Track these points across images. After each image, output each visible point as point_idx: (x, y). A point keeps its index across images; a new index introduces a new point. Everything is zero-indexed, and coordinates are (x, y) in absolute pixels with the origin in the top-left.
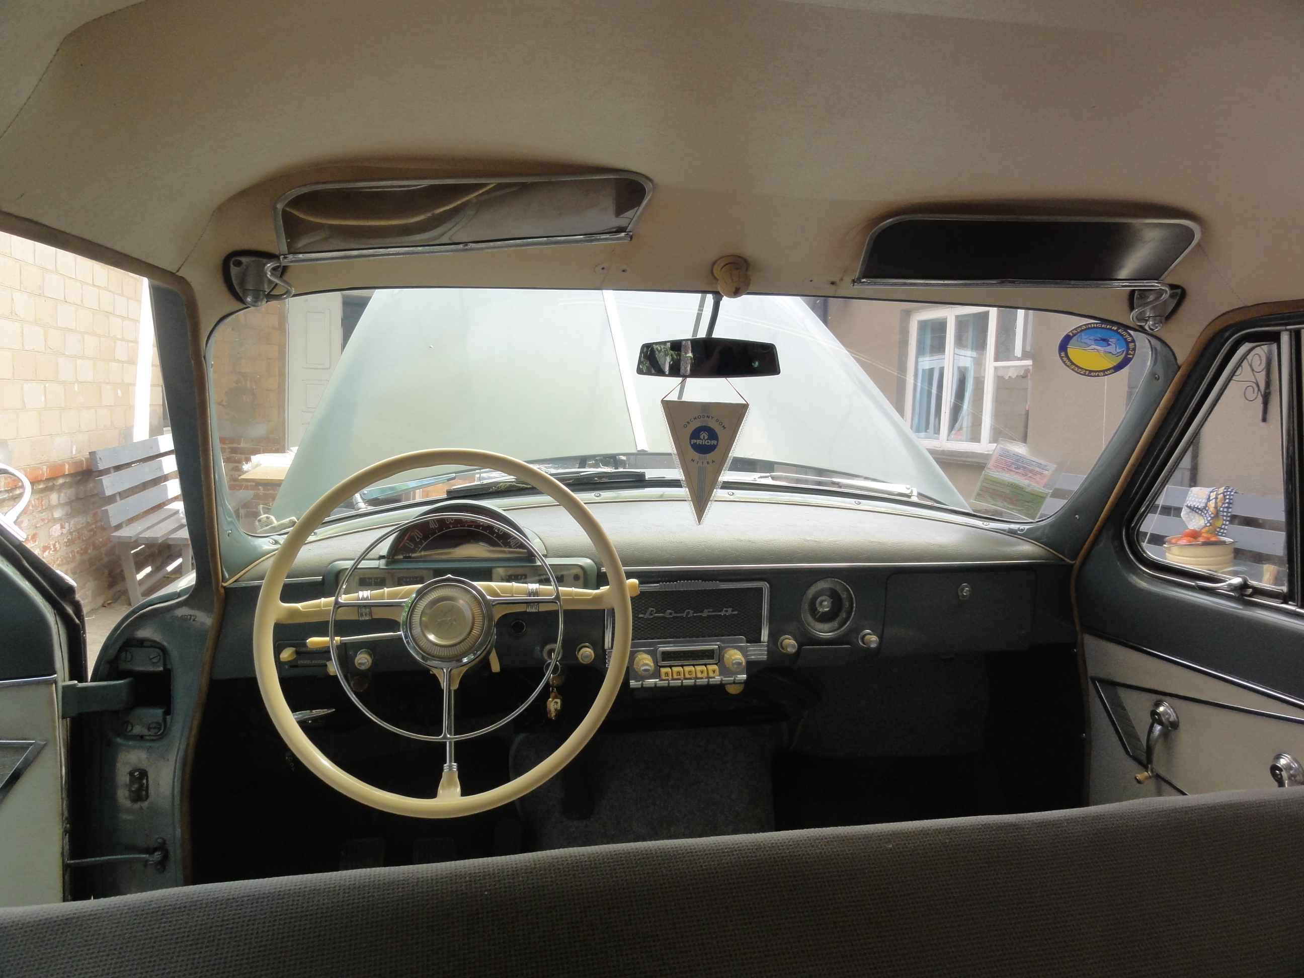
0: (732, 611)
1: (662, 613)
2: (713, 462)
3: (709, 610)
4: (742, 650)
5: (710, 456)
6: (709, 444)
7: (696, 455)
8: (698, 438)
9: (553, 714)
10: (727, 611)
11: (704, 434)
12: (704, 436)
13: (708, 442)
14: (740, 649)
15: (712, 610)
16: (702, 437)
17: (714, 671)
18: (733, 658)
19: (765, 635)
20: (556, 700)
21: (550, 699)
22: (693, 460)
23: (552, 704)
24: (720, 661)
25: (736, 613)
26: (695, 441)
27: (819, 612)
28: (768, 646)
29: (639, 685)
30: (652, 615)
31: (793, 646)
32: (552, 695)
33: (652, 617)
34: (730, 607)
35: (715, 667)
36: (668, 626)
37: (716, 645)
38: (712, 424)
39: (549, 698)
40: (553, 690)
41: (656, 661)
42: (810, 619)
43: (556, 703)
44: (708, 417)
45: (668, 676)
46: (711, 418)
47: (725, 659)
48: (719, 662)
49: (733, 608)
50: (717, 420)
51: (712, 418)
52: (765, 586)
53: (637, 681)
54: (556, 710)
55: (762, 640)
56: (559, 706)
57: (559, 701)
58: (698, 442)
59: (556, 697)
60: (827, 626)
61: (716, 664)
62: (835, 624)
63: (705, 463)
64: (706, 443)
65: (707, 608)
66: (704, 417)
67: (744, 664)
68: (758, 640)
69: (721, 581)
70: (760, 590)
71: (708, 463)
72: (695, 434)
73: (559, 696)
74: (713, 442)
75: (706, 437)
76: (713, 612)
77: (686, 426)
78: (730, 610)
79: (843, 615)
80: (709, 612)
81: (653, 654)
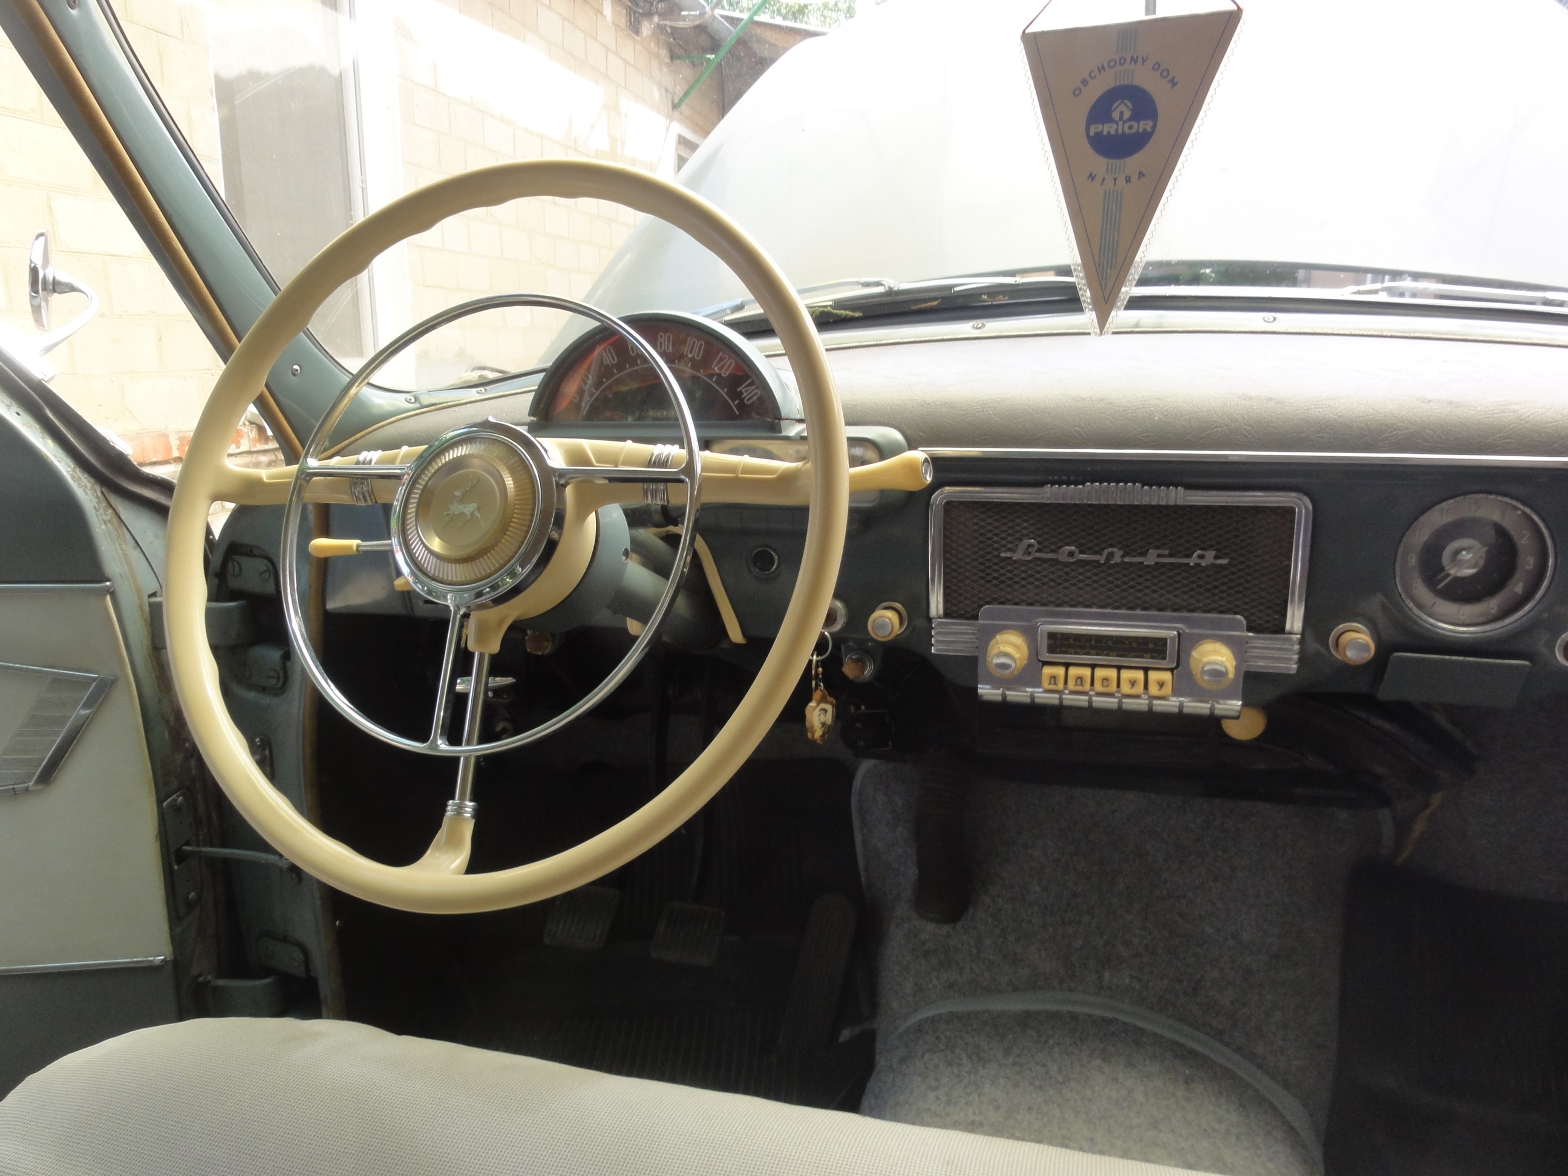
0: (1216, 557)
1: (1052, 551)
2: (1141, 175)
3: (1160, 552)
4: (1238, 647)
5: (1133, 163)
6: (1134, 130)
7: (1100, 163)
8: (1107, 118)
9: (818, 733)
10: (1201, 557)
11: (1122, 108)
12: (1122, 114)
13: (1131, 127)
14: (1228, 641)
15: (1167, 552)
16: (1116, 115)
17: (1161, 685)
18: (1205, 660)
19: (1295, 619)
20: (823, 706)
21: (812, 704)
22: (1092, 177)
23: (816, 713)
24: (1180, 666)
25: (1224, 561)
26: (1100, 127)
27: (1449, 575)
28: (1302, 642)
29: (997, 695)
30: (1029, 554)
31: (1365, 647)
32: (817, 695)
33: (1030, 558)
34: (1211, 547)
35: (1167, 676)
36: (1066, 581)
37: (1173, 629)
38: (1145, 79)
39: (810, 700)
40: (817, 685)
41: (1034, 651)
42: (1421, 590)
43: (825, 711)
44: (1134, 60)
45: (1055, 684)
46: (1140, 61)
47: (1191, 661)
48: (1177, 667)
49: (1217, 550)
50: (1156, 66)
51: (1144, 61)
52: (1302, 506)
53: (994, 688)
54: (823, 724)
55: (1288, 627)
56: (829, 718)
57: (829, 707)
58: (1108, 129)
59: (823, 700)
60: (1468, 611)
61: (1172, 670)
62: (1493, 605)
63: (1121, 180)
64: (1126, 130)
65: (1157, 548)
66: (1122, 61)
67: (1231, 675)
68: (1279, 628)
69: (1188, 487)
70: (1287, 514)
71: (1128, 180)
72: (1101, 111)
73: (830, 699)
74: (1145, 125)
75: (1127, 115)
76: (1171, 555)
77: (1077, 92)
78: (1210, 555)
79: (1517, 587)
80: (1159, 556)
81: (1029, 633)
